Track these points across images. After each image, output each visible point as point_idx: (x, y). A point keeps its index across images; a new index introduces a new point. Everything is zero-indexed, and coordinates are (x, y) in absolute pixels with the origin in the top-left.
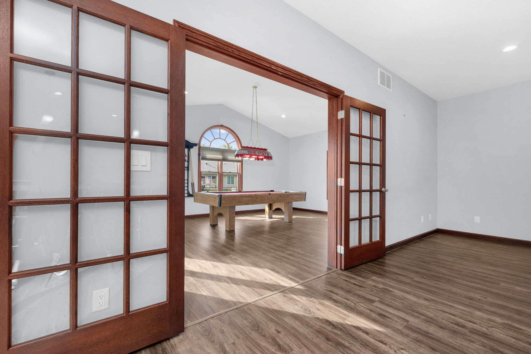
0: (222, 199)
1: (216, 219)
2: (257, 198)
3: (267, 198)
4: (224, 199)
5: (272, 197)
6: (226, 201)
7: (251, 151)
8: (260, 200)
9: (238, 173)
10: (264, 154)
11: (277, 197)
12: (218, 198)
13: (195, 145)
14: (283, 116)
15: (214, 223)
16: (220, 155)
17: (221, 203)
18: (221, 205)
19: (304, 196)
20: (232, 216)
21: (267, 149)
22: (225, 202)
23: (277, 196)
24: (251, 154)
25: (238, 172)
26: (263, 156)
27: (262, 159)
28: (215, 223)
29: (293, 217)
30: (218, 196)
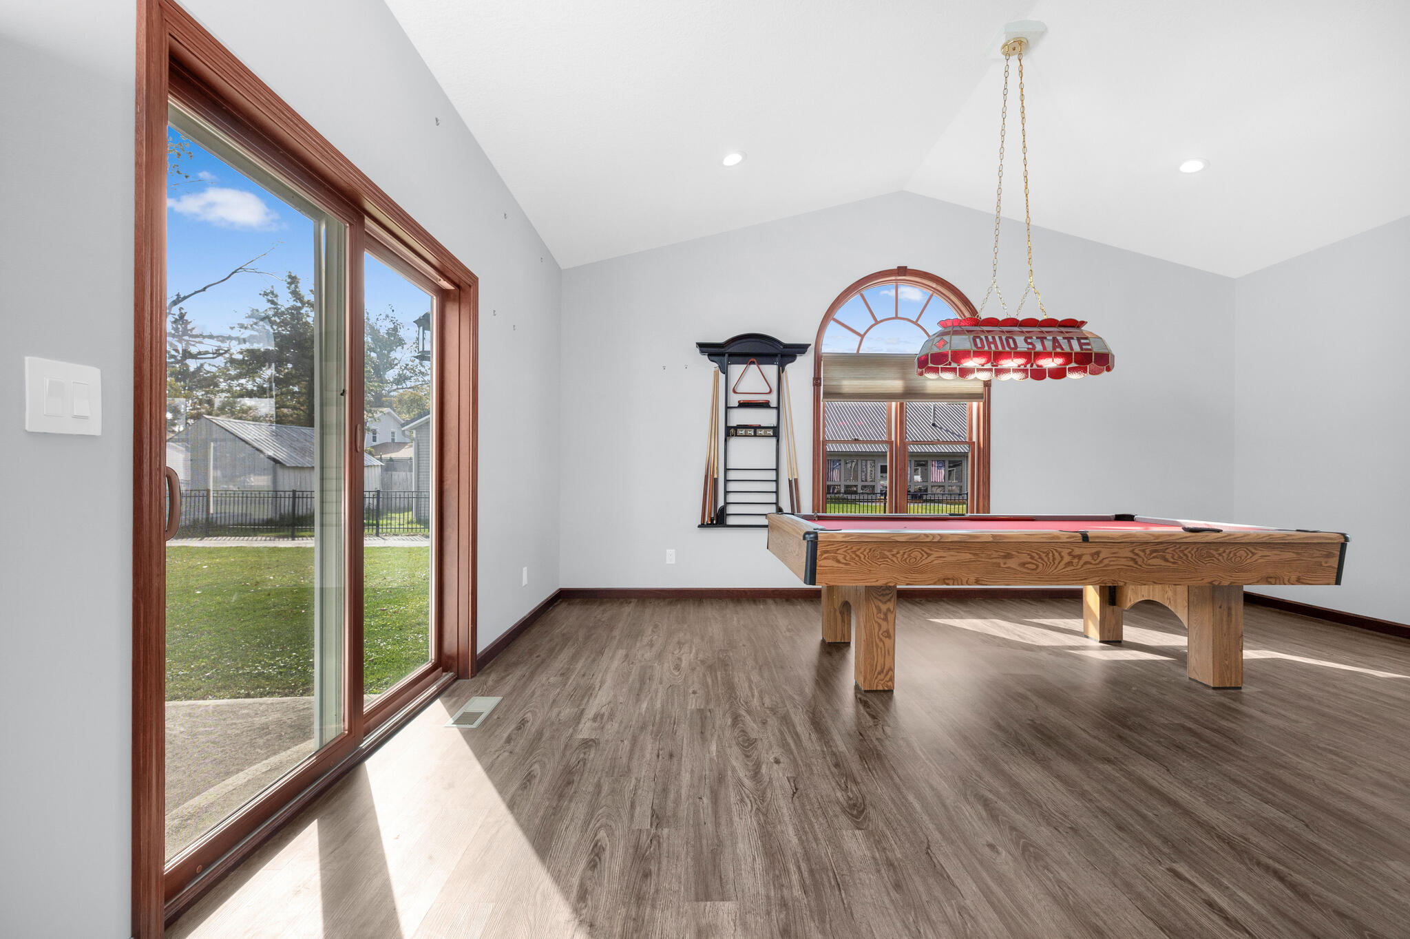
0: (819, 553)
1: (843, 621)
2: (1008, 556)
3: (1067, 559)
4: (826, 552)
5: (1098, 553)
6: (838, 561)
7: (986, 338)
8: (1023, 565)
9: (971, 444)
10: (1064, 344)
11: (1131, 555)
12: (805, 543)
13: (802, 349)
14: (1192, 166)
15: (836, 637)
16: (895, 379)
17: (815, 569)
18: (817, 576)
19: (1329, 555)
20: (880, 626)
21: (1083, 323)
22: (836, 565)
23: (1132, 551)
24: (986, 348)
25: (971, 438)
26: (1057, 355)
27: (1058, 374)
28: (839, 636)
29: (1248, 654)
30: (804, 538)
